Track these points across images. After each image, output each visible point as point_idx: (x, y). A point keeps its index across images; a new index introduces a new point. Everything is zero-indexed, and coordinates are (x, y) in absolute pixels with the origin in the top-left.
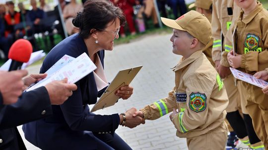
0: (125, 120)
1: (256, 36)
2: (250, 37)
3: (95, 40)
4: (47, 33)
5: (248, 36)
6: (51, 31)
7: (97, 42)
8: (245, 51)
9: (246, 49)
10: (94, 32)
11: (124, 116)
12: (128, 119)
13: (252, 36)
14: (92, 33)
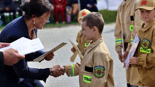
0: (52, 72)
1: (148, 40)
2: (145, 41)
3: (33, 21)
4: (12, 14)
5: (144, 40)
6: (14, 13)
7: (34, 23)
8: (141, 49)
9: (141, 48)
10: (34, 17)
11: (52, 70)
12: (54, 72)
13: (146, 40)
14: (33, 17)
